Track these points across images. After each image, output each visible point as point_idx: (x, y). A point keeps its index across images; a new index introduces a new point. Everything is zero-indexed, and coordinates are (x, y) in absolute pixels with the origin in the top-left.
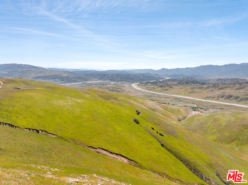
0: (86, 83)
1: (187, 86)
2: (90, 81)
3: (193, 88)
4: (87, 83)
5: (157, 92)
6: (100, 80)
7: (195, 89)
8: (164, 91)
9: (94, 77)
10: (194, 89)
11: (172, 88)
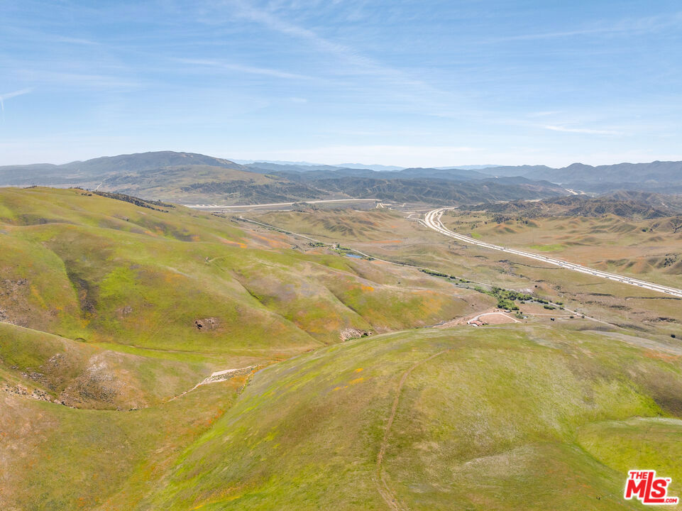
0: (304, 204)
1: (584, 221)
2: (322, 199)
3: (596, 230)
4: (307, 204)
5: (472, 237)
6: (354, 196)
7: (605, 232)
8: (497, 235)
9: (342, 188)
10: (600, 232)
11: (532, 225)
